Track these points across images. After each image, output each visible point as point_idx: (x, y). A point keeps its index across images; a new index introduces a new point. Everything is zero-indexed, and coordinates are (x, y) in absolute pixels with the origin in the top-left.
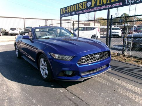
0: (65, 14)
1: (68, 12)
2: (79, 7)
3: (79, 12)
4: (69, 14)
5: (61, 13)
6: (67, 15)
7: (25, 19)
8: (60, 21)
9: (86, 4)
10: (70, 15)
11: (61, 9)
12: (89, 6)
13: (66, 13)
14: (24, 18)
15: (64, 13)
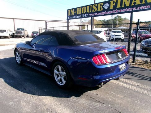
0: (74, 16)
1: (78, 13)
2: (92, 9)
3: (93, 14)
4: (80, 16)
5: (69, 15)
6: (77, 17)
7: (15, 20)
8: (67, 23)
9: (103, 6)
10: (81, 18)
11: (69, 11)
12: (106, 8)
13: (75, 14)
14: (13, 19)
15: (73, 14)
